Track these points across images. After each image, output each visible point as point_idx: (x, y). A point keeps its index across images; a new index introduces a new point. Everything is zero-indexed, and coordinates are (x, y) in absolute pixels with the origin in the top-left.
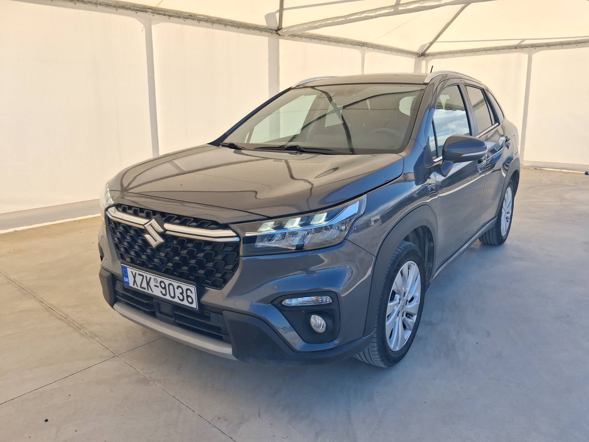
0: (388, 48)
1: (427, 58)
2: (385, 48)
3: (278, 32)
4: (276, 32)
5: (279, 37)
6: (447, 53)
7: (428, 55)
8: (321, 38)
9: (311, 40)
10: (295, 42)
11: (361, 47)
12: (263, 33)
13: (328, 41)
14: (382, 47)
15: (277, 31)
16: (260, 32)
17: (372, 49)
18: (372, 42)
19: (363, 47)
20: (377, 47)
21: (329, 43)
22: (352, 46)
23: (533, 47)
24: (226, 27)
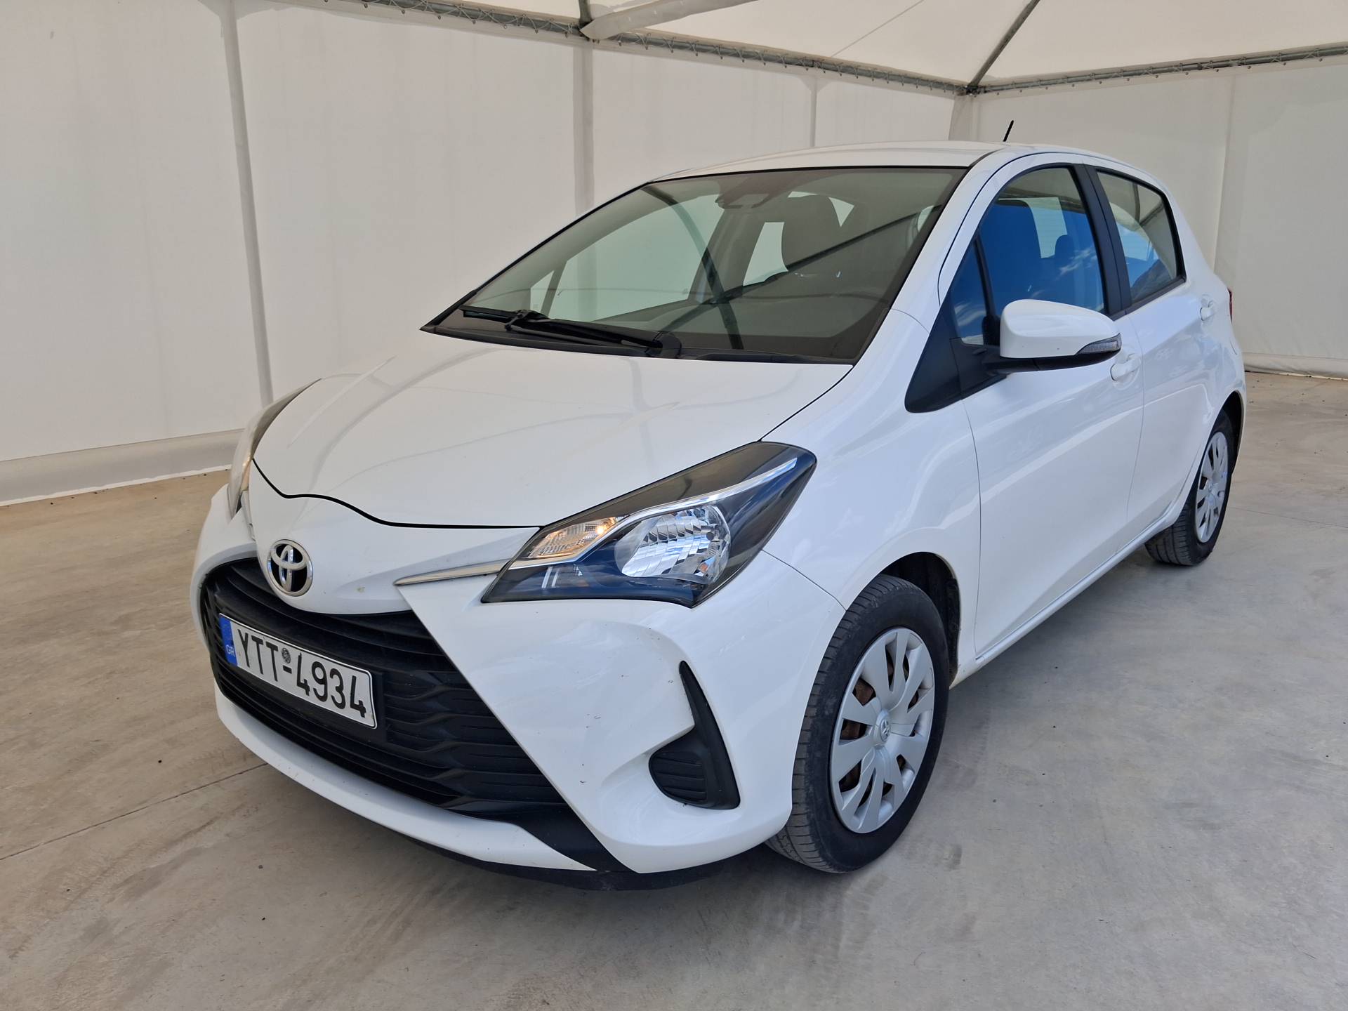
0: (879, 73)
1: (982, 96)
2: (869, 71)
3: (582, 30)
4: (577, 31)
5: (586, 43)
6: (1032, 82)
7: (986, 89)
8: (697, 46)
9: (672, 52)
10: (630, 56)
11: (807, 69)
12: (542, 33)
13: (716, 52)
14: (864, 70)
15: (580, 28)
16: (533, 31)
17: (837, 74)
18: (835, 57)
19: (810, 69)
20: (850, 69)
21: (722, 58)
22: (781, 66)
23: (1243, 64)
24: (439, 18)
